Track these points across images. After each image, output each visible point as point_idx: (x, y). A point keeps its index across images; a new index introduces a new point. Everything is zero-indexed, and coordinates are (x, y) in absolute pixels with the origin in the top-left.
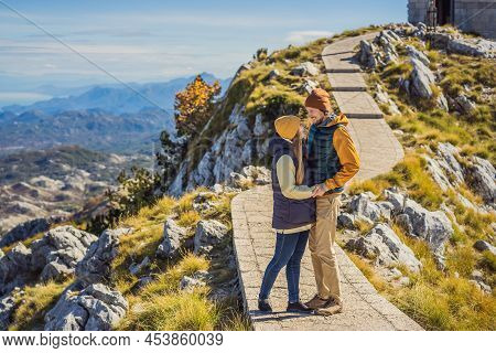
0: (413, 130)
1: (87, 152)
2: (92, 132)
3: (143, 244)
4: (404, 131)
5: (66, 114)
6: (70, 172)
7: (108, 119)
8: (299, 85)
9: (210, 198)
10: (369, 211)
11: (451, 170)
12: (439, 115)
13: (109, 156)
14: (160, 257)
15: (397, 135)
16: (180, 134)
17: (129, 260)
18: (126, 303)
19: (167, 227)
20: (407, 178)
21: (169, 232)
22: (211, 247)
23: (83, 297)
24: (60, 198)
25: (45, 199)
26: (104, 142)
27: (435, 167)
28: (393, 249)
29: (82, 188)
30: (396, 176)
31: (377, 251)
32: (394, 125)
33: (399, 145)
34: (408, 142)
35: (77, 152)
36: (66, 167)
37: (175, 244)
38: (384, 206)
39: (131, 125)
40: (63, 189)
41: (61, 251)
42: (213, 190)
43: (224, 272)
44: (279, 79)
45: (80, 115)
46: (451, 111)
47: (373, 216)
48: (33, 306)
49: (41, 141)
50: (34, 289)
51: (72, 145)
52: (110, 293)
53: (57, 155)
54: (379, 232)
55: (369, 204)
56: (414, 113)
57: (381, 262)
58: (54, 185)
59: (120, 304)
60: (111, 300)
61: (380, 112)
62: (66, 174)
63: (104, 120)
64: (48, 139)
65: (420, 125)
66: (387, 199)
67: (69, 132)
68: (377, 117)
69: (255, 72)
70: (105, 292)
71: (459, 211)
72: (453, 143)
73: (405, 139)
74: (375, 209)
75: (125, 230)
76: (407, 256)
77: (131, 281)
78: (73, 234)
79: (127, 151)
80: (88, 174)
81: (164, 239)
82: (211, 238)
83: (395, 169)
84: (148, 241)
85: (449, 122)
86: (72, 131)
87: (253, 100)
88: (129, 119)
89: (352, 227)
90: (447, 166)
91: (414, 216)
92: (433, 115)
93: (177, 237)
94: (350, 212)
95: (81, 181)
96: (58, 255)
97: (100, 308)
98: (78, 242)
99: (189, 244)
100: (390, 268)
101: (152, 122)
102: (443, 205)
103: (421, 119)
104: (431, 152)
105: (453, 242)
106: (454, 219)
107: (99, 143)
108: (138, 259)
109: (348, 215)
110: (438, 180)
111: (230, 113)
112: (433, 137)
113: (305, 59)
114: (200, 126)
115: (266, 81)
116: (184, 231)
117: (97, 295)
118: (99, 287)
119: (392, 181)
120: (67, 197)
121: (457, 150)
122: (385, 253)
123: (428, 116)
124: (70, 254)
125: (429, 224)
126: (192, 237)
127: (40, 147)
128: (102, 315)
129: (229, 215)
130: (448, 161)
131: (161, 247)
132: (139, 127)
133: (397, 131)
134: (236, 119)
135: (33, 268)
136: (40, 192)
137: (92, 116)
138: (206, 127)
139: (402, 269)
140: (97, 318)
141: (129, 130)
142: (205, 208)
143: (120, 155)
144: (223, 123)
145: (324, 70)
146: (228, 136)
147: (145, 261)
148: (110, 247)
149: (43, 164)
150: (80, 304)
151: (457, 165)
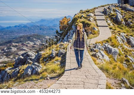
0: (115, 30)
1: (40, 36)
2: (41, 31)
3: (47, 55)
4: (113, 30)
5: (34, 26)
6: (35, 40)
7: (45, 27)
8: (88, 19)
9: (63, 45)
10: (99, 47)
11: (123, 39)
12: (123, 26)
13: (45, 36)
14: (51, 58)
15: (111, 31)
16: (61, 31)
17: (44, 58)
18: (42, 67)
19: (52, 51)
20: (111, 41)
21: (53, 52)
22: (62, 55)
23: (32, 66)
24: (33, 47)
25: (29, 47)
26: (44, 33)
27: (119, 38)
28: (103, 56)
29: (39, 44)
30: (108, 40)
31: (99, 56)
32: (111, 29)
33: (111, 33)
34: (114, 32)
35: (37, 36)
36: (35, 39)
37: (54, 55)
38: (103, 47)
39: (51, 29)
40: (34, 45)
41: (30, 57)
42: (64, 43)
43: (64, 60)
44: (84, 17)
45: (38, 26)
46: (126, 25)
47: (100, 49)
48: (23, 70)
49: (29, 33)
50: (24, 66)
51: (36, 34)
52: (38, 65)
53: (32, 36)
54: (100, 52)
55: (99, 46)
56: (116, 26)
57: (100, 59)
58: (32, 44)
59: (40, 67)
60: (38, 66)
61: (107, 25)
62: (34, 41)
63: (44, 28)
64: (30, 32)
65: (117, 28)
66: (104, 45)
67: (35, 31)
68: (107, 26)
69: (78, 16)
70: (37, 64)
71: (123, 48)
72: (125, 33)
73: (113, 32)
74: (100, 47)
75: (43, 52)
76: (107, 58)
77: (44, 63)
78: (33, 53)
79: (50, 35)
80: (40, 41)
81: (52, 54)
82: (62, 53)
83: (108, 39)
84: (48, 54)
85: (125, 28)
86: (36, 30)
87: (77, 22)
88: (50, 27)
89: (94, 51)
90: (122, 38)
91: (109, 49)
92: (121, 26)
93: (54, 53)
94: (94, 48)
95: (38, 43)
96: (29, 58)
97: (36, 68)
98: (34, 55)
99: (57, 55)
100: (102, 60)
101: (56, 28)
102: (119, 47)
103: (118, 27)
104: (119, 35)
105: (120, 55)
106: (121, 50)
107: (43, 33)
108: (46, 58)
109: (94, 49)
110: (119, 41)
111: (72, 26)
112: (120, 31)
113: (90, 12)
114: (65, 29)
115: (81, 18)
116: (56, 52)
117: (35, 65)
118: (36, 63)
119: (107, 41)
120: (35, 47)
121: (125, 34)
122: (101, 57)
123: (120, 26)
124: (32, 58)
125: (113, 51)
126: (58, 53)
127: (28, 34)
128: (36, 69)
129: (67, 48)
130: (123, 37)
131: (51, 55)
132: (53, 29)
133: (111, 30)
134: (73, 27)
135: (24, 61)
136: (28, 45)
137: (41, 26)
138: (67, 29)
139: (104, 60)
140: (35, 70)
141: (50, 30)
142: (62, 47)
143: (48, 36)
144: (70, 28)
145: (95, 15)
146: (71, 31)
147: (47, 59)
148: (40, 56)
149: (29, 38)
150: (32, 67)
151: (125, 38)
